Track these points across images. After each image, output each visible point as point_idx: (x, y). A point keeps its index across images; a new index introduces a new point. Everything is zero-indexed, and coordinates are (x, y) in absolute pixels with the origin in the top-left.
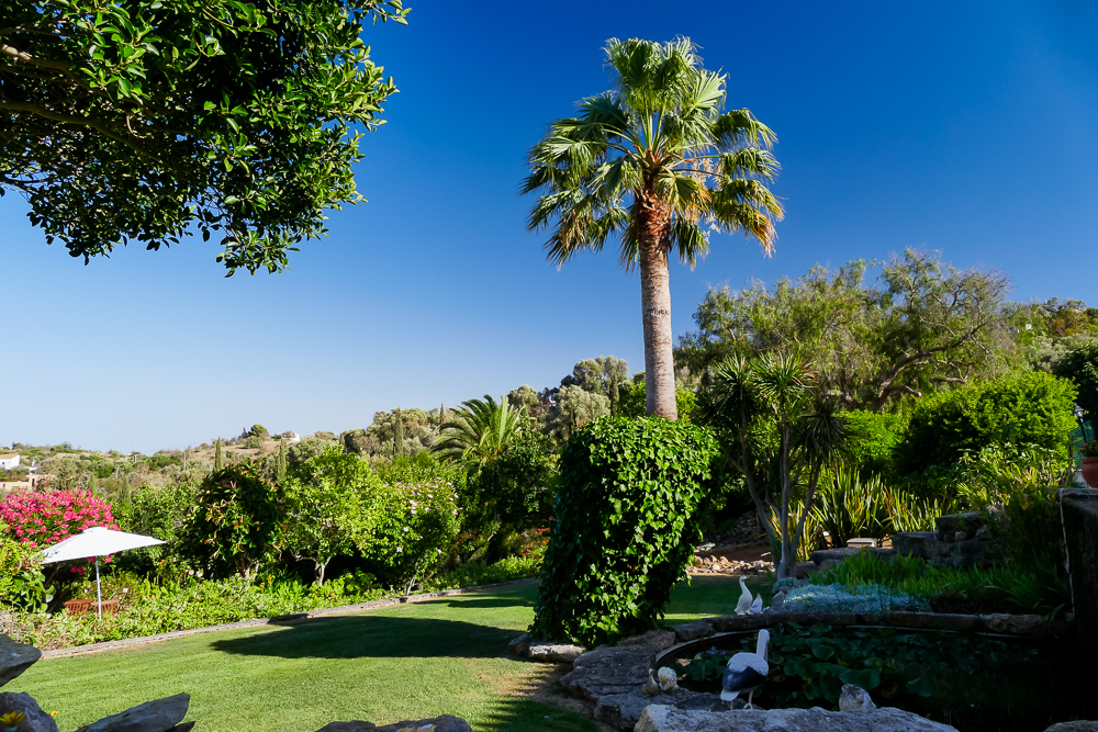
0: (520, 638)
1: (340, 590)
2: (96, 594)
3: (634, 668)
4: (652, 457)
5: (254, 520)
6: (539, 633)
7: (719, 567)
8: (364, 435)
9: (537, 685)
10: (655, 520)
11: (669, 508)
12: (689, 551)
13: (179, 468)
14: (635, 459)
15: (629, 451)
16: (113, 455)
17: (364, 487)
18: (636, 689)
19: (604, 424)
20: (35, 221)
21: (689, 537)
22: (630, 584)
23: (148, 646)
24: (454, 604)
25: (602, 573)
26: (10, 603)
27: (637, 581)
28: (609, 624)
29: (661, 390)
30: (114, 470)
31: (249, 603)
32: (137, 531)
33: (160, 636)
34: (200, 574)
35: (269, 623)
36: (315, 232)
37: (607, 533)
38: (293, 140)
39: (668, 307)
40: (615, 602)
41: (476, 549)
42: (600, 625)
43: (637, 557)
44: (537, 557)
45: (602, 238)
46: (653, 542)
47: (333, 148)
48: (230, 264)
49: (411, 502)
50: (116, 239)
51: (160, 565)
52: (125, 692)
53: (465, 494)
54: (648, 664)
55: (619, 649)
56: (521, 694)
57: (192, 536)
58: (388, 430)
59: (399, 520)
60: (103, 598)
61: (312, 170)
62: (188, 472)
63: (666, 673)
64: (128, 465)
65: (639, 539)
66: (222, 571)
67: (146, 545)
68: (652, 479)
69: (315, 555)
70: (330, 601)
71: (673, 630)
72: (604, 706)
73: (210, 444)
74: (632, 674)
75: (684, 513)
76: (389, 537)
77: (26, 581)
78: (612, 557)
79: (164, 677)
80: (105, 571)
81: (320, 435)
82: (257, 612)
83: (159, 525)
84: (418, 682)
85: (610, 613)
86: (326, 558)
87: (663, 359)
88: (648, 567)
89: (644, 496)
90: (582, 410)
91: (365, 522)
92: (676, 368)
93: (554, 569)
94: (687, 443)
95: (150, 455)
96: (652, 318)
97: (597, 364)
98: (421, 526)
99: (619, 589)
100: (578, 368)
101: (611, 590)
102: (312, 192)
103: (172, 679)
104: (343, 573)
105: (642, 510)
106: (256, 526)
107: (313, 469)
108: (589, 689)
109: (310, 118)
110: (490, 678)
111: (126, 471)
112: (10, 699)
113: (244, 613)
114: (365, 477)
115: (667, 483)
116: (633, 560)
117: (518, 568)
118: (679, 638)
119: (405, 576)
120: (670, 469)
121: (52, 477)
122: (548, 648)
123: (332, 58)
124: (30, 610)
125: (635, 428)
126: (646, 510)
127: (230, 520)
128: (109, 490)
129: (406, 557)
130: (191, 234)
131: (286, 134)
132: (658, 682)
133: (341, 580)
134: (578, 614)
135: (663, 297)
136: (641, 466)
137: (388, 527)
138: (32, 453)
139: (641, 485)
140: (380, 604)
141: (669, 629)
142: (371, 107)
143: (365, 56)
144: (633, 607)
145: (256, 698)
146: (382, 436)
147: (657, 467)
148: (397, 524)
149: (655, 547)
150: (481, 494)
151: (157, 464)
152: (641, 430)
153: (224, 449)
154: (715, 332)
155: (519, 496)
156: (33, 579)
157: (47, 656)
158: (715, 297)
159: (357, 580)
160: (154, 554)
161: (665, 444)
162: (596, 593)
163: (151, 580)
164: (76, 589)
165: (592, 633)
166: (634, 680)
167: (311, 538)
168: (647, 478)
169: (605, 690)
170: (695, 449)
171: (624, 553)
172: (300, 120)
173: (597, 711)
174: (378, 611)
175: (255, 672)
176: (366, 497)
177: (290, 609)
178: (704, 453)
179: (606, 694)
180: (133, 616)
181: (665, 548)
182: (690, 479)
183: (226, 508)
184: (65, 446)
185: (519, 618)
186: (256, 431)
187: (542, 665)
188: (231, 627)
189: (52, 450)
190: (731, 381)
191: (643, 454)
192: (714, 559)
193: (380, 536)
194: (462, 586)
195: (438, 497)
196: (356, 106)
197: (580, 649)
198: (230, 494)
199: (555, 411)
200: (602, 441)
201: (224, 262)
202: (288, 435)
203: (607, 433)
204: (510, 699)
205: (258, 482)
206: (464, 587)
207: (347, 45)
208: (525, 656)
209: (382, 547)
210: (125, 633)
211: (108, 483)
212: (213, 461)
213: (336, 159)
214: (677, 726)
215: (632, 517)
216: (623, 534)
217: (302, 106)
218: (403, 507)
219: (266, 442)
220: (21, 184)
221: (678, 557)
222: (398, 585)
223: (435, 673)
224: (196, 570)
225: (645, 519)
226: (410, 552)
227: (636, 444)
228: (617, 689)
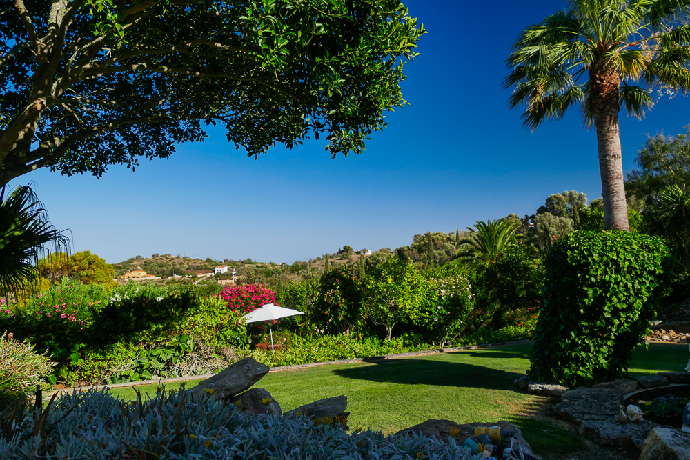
0: (522, 378)
1: (401, 343)
2: (270, 341)
3: (607, 404)
4: (615, 258)
5: (349, 301)
6: (533, 376)
7: (667, 337)
8: (409, 249)
9: (536, 409)
10: (619, 302)
11: (630, 294)
12: (646, 325)
13: (306, 271)
14: (602, 260)
15: (597, 255)
16: (272, 264)
17: (412, 282)
18: (610, 418)
19: (576, 237)
20: (229, 139)
21: (646, 315)
22: (601, 346)
23: (300, 370)
24: (474, 354)
25: (580, 338)
26: (232, 344)
27: (606, 344)
28: (585, 372)
29: (615, 212)
30: (273, 273)
31: (351, 349)
32: (288, 306)
33: (305, 365)
34: (322, 331)
35: (363, 361)
36: (379, 126)
37: (582, 311)
38: (366, 72)
39: (619, 152)
40: (590, 358)
41: (485, 320)
42: (579, 372)
43: (606, 328)
44: (528, 327)
45: (564, 109)
46: (618, 317)
47: (387, 74)
48: (333, 151)
49: (442, 290)
50: (270, 144)
51: (302, 325)
52: (291, 394)
53: (476, 285)
54: (618, 402)
55: (594, 390)
56: (525, 414)
57: (317, 310)
58: (424, 246)
59: (435, 302)
60: (274, 343)
61: (376, 89)
62: (311, 274)
63: (633, 409)
64: (279, 270)
65: (607, 315)
66: (335, 330)
67: (293, 314)
68: (615, 274)
69: (386, 322)
70: (396, 350)
71: (636, 380)
72: (586, 428)
73: (321, 257)
74: (606, 408)
75: (642, 298)
76: (429, 312)
77: (239, 332)
78: (586, 327)
79: (310, 388)
80: (274, 328)
81: (383, 251)
82: (356, 354)
83: (299, 303)
84: (456, 402)
85: (586, 365)
86: (392, 324)
87: (616, 189)
88: (615, 335)
89: (610, 286)
90: (553, 229)
91: (414, 303)
92: (627, 196)
93: (544, 334)
94: (642, 248)
95: (291, 264)
96: (607, 161)
97: (563, 197)
98: (449, 305)
99: (592, 349)
100: (549, 200)
101: (586, 349)
102: (377, 102)
103: (314, 389)
104: (403, 334)
105: (608, 295)
106: (351, 305)
107: (381, 270)
108: (574, 415)
109: (374, 58)
110: (502, 402)
111: (279, 274)
112: (259, 391)
113: (349, 355)
114: (413, 275)
115: (628, 276)
116: (603, 330)
117: (515, 333)
118: (640, 385)
119: (440, 337)
120: (629, 267)
121: (243, 277)
122: (542, 386)
123: (385, 19)
124: (242, 347)
125: (601, 238)
126: (611, 296)
127: (337, 301)
128: (272, 284)
129: (440, 325)
130: (309, 137)
131: (361, 69)
132: (627, 415)
133: (401, 338)
134: (561, 364)
135: (616, 145)
136: (606, 264)
137: (428, 306)
138: (232, 264)
139: (607, 278)
140: (427, 353)
141: (632, 379)
142: (410, 44)
143: (405, 13)
144: (602, 361)
145: (361, 403)
146: (420, 250)
147: (619, 265)
148: (433, 304)
149: (620, 321)
150: (486, 285)
151: (295, 269)
152: (605, 240)
153: (329, 260)
154: (656, 169)
155: (512, 287)
156: (242, 331)
157: (272, 370)
158: (653, 143)
159: (411, 338)
160: (298, 320)
161: (625, 249)
162: (575, 351)
163: (297, 334)
164: (260, 338)
165: (574, 378)
166: (607, 411)
167: (382, 311)
168: (612, 273)
169: (587, 417)
170: (649, 252)
171: (595, 325)
172: (369, 59)
173: (581, 431)
174: (426, 357)
175: (358, 389)
176: (415, 287)
177: (374, 353)
178: (656, 254)
179: (587, 420)
180: (291, 353)
181: (628, 322)
182: (645, 273)
183: (334, 294)
184: (249, 260)
185: (520, 365)
186: (347, 250)
187: (538, 397)
188: (342, 362)
189: (242, 262)
190: (674, 202)
191: (608, 256)
192: (664, 331)
193: (424, 311)
194: (478, 344)
195: (459, 287)
196: (401, 45)
197: (565, 388)
198: (336, 286)
199: (534, 230)
200: (576, 248)
201: (329, 150)
202: (365, 251)
203: (579, 243)
204: (518, 417)
205: (351, 279)
206: (480, 345)
207: (394, 10)
208: (526, 390)
209: (425, 318)
210: (288, 362)
211: (271, 280)
212: (324, 267)
213: (390, 80)
214: (682, 444)
215: (600, 301)
216: (595, 311)
217: (369, 51)
218: (437, 294)
219: (352, 256)
220: (222, 118)
221: (638, 329)
222: (438, 342)
223: (466, 397)
224: (320, 329)
225: (611, 301)
226: (442, 321)
227: (602, 249)
228: (596, 417)
